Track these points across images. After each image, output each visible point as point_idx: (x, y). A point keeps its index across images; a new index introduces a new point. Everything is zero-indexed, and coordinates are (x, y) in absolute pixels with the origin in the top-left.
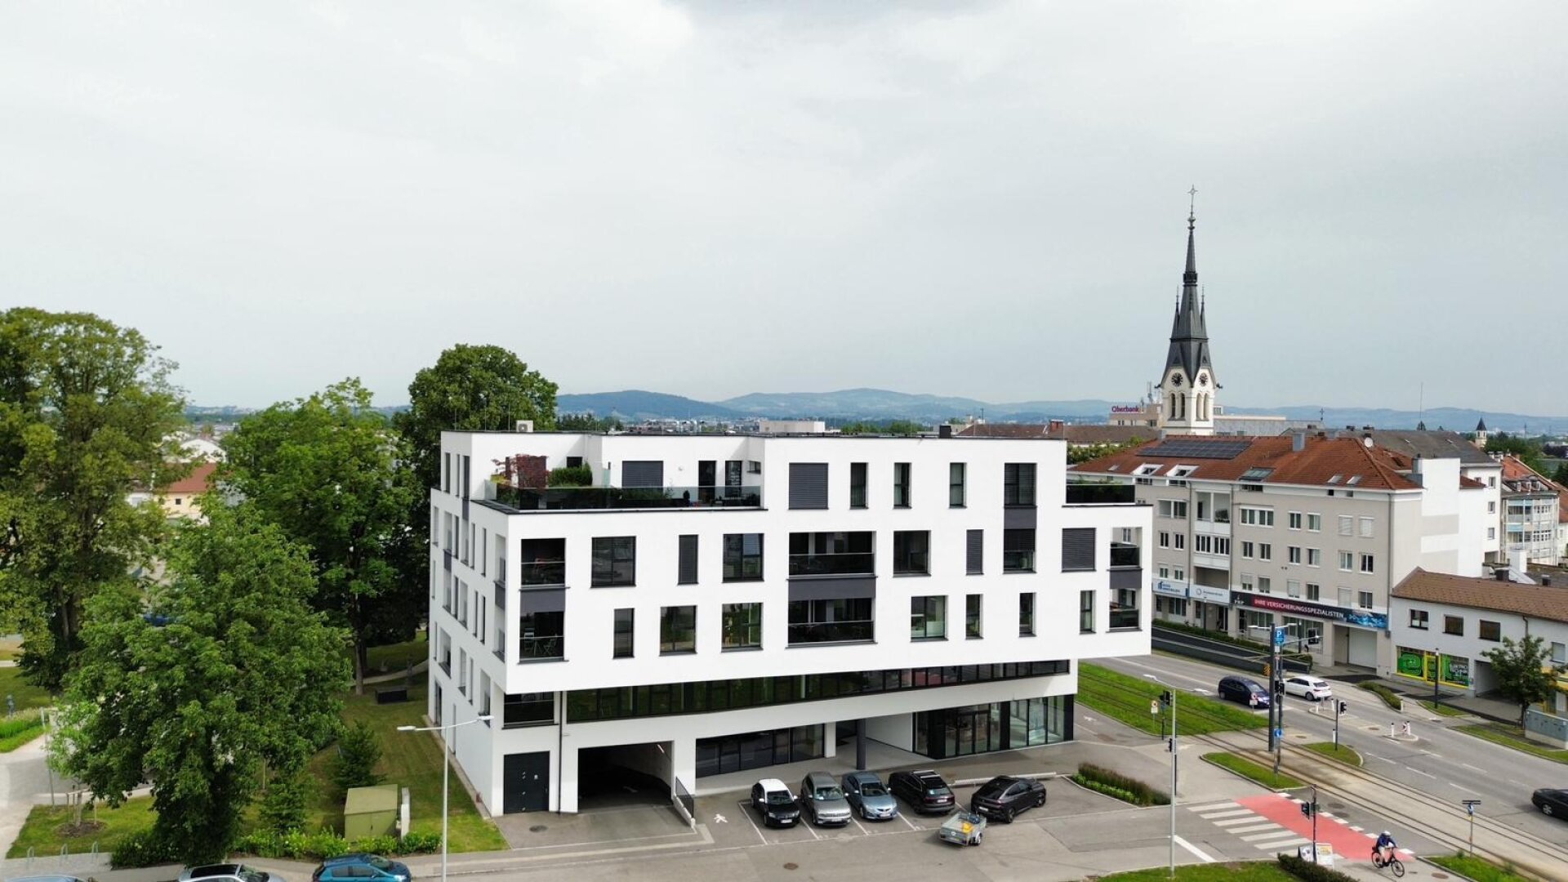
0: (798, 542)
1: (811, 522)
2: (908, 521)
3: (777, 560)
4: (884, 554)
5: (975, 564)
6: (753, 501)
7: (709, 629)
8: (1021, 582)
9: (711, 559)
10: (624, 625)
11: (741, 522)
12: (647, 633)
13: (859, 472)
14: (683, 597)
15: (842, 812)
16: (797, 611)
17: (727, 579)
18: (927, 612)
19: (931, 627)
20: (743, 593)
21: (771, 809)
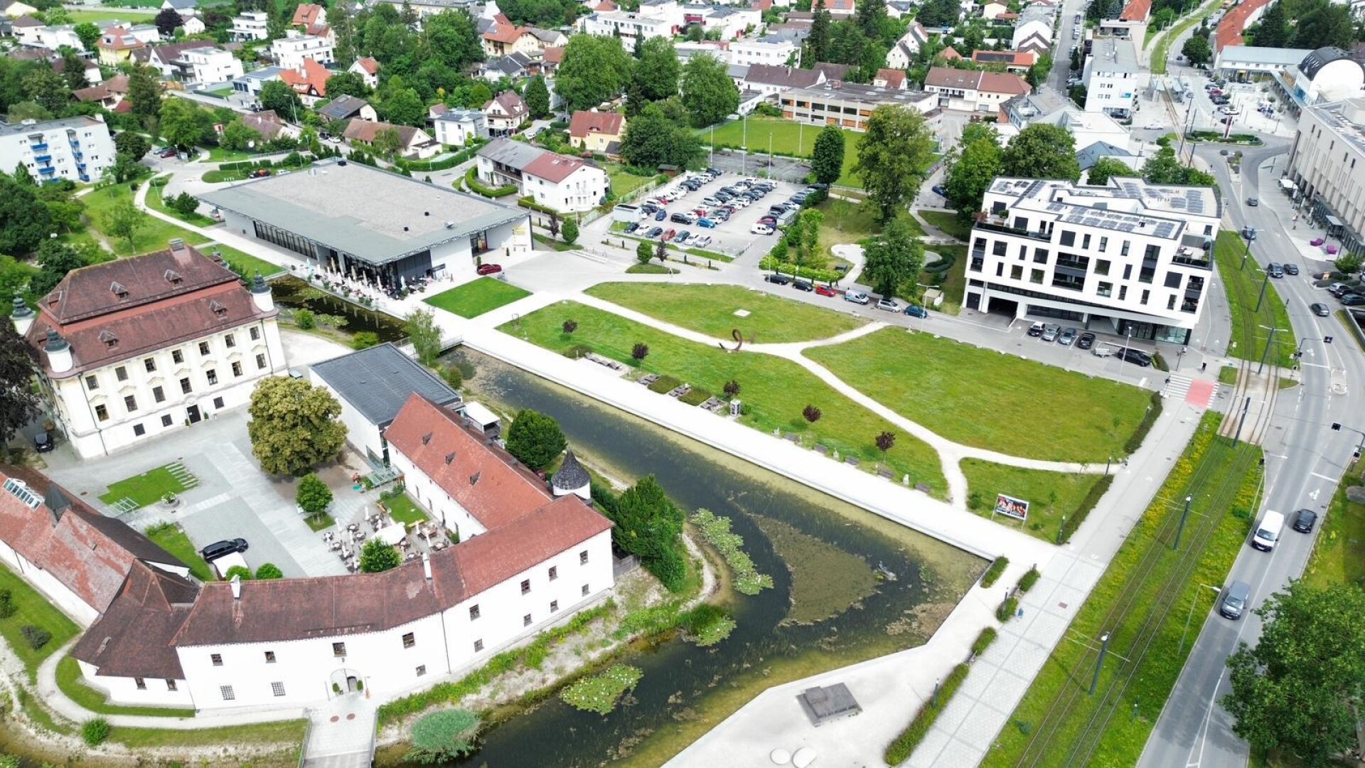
0: (1061, 255)
1: (1066, 250)
2: (1103, 257)
3: (1052, 259)
4: (1092, 265)
5: (1127, 275)
6: (1048, 239)
7: (1027, 274)
8: (1146, 286)
9: (1030, 254)
10: (1001, 266)
11: (1043, 245)
12: (1007, 271)
13: (1087, 238)
14: (1020, 263)
15: (1052, 338)
16: (1056, 275)
17: (1035, 261)
18: (1104, 287)
19: (1106, 292)
20: (1039, 266)
21: (1032, 330)
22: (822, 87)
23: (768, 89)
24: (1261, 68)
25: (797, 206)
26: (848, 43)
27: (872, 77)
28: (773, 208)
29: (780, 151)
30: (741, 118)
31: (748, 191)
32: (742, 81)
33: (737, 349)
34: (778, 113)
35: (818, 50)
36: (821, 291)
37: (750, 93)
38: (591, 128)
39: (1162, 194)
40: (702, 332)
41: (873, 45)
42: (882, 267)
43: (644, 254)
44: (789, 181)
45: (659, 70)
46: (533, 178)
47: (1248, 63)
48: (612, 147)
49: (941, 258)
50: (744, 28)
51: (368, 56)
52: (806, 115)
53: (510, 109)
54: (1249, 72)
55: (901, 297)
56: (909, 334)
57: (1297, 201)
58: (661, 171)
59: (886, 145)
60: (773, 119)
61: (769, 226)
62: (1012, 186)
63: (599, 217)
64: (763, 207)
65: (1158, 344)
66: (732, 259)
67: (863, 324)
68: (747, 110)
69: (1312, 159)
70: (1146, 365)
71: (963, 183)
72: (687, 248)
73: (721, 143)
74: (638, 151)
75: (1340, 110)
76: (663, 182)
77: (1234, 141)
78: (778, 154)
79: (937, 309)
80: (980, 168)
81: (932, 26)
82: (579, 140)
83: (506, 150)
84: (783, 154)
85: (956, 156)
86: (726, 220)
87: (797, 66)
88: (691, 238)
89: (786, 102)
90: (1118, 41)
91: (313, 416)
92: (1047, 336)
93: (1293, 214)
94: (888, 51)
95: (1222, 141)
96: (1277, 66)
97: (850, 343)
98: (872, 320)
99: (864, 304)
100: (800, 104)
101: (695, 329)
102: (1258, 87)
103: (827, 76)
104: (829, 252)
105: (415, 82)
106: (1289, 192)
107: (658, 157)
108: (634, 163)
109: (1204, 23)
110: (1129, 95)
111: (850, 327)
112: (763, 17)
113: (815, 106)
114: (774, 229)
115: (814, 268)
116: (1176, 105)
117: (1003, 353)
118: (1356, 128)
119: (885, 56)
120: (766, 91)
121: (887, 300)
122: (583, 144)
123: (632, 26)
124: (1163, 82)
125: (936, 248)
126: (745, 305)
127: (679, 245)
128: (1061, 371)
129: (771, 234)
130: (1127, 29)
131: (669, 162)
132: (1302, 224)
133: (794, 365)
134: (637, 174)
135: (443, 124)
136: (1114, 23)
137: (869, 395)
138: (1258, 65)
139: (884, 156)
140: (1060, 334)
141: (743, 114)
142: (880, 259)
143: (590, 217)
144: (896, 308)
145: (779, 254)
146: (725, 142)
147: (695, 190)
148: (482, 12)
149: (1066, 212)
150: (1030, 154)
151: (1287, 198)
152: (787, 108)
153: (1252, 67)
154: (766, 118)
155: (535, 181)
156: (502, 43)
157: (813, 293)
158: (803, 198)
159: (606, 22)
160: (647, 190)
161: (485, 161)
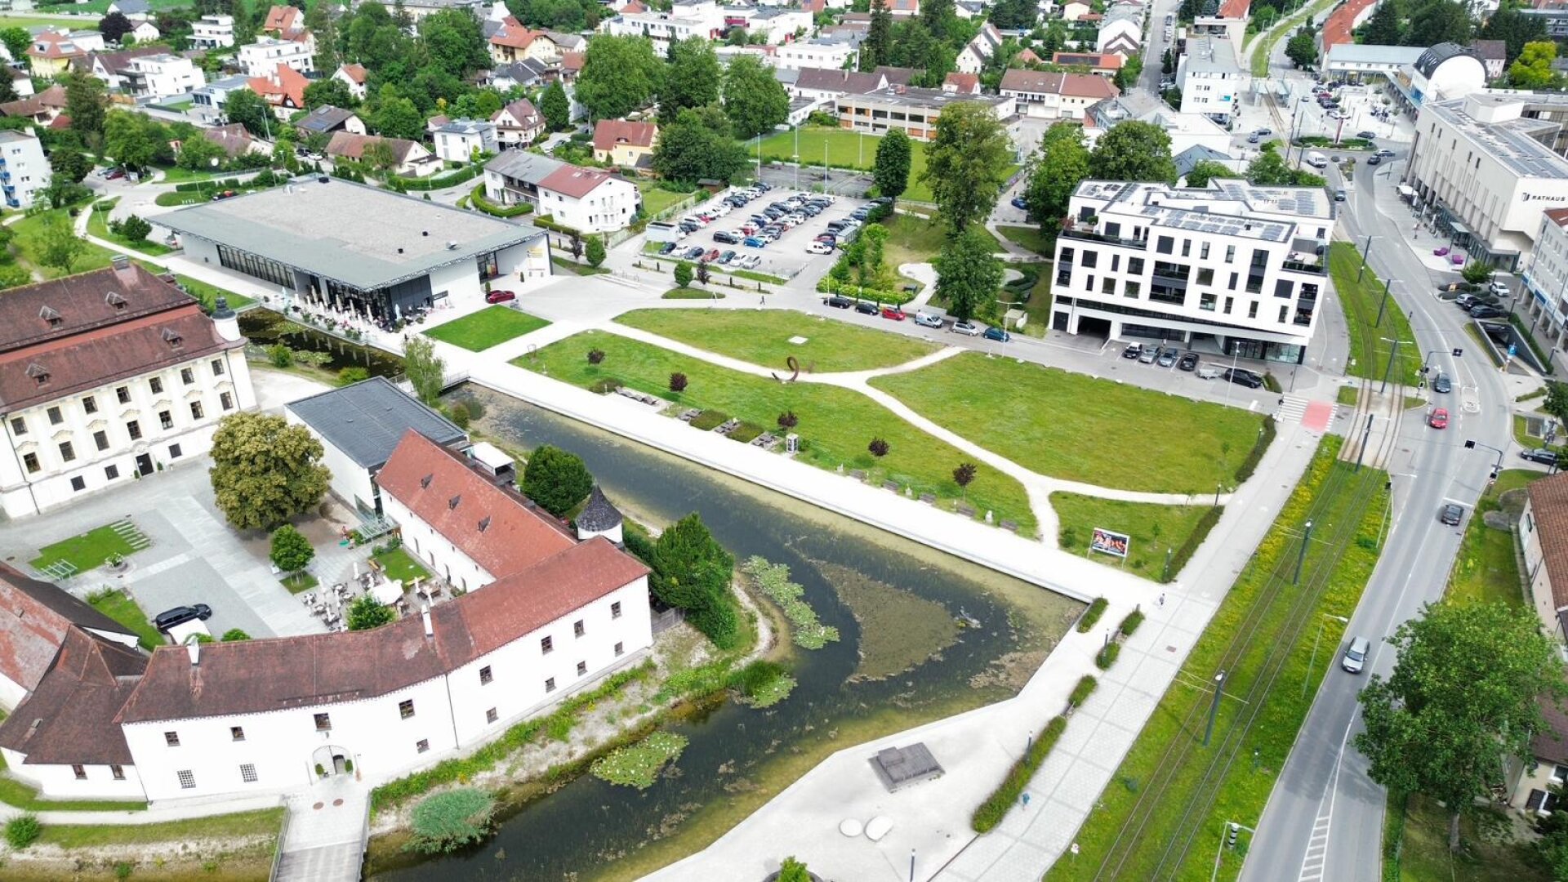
0: (1159, 265)
1: (1164, 258)
2: (1206, 265)
3: (1149, 269)
4: (1193, 275)
5: (1232, 285)
6: (1143, 247)
7: (1120, 287)
8: (1254, 297)
9: (1124, 264)
10: (1091, 279)
11: (1138, 254)
13: (1187, 244)
14: (1112, 275)
15: (1150, 359)
16: (1154, 288)
17: (1129, 272)
18: (1208, 300)
19: (1210, 305)
20: (1134, 278)
21: (1128, 351)
22: (884, 92)
23: (822, 95)
24: (1374, 68)
25: (859, 223)
26: (912, 44)
27: (940, 83)
28: (831, 225)
29: (837, 163)
30: (792, 128)
31: (802, 207)
32: (792, 87)
33: (793, 379)
34: (834, 122)
35: (878, 52)
36: (888, 314)
37: (802, 101)
38: (619, 140)
39: (1269, 196)
40: (752, 361)
41: (941, 47)
42: (956, 283)
43: (682, 276)
44: (849, 196)
45: (696, 74)
46: (551, 193)
47: (1359, 64)
48: (644, 161)
49: (1023, 276)
50: (793, 31)
51: (354, 62)
52: (866, 124)
53: (523, 119)
54: (1360, 73)
55: (980, 319)
56: (989, 360)
57: (1417, 208)
58: (701, 186)
59: (958, 148)
60: (830, 129)
61: (826, 244)
62: (1101, 189)
63: (629, 238)
64: (820, 224)
65: (1269, 364)
66: (785, 281)
67: (937, 350)
68: (799, 120)
69: (1433, 162)
70: (1256, 387)
71: (1046, 190)
72: (732, 270)
73: (769, 154)
74: (673, 164)
75: (1462, 107)
76: (703, 198)
77: (1346, 147)
78: (835, 167)
79: (1020, 332)
80: (1065, 171)
81: (1007, 28)
82: (605, 153)
83: (518, 163)
84: (840, 167)
85: (1036, 161)
86: (777, 238)
87: (855, 70)
88: (737, 258)
89: (843, 109)
90: (1214, 39)
91: (289, 457)
92: (1144, 358)
93: (1415, 222)
94: (958, 54)
95: (1332, 147)
96: (1391, 66)
97: (923, 370)
98: (947, 345)
99: (938, 327)
100: (860, 111)
101: (744, 359)
102: (1371, 89)
103: (890, 80)
104: (896, 272)
105: (412, 91)
106: (1408, 199)
107: (696, 170)
108: (669, 178)
109: (1310, 22)
110: (1228, 98)
111: (922, 353)
112: (815, 20)
113: (877, 114)
114: (833, 248)
115: (879, 289)
116: (1281, 110)
117: (1096, 377)
118: (1480, 125)
119: (955, 60)
120: (819, 99)
121: (963, 322)
122: (609, 158)
123: (664, 28)
124: (1266, 86)
125: (1018, 266)
126: (803, 331)
127: (723, 267)
128: (1161, 395)
129: (829, 253)
130: (1224, 27)
131: (710, 176)
132: (1424, 233)
133: (859, 395)
134: (673, 190)
135: (444, 137)
136: (1210, 20)
137: (945, 426)
138: (1369, 65)
139: (956, 160)
140: (1159, 354)
141: (794, 124)
142: (954, 274)
143: (619, 237)
144: (974, 331)
145: (839, 274)
146: (774, 154)
147: (741, 206)
148: (489, 14)
149: (1162, 216)
150: (1120, 155)
151: (1406, 206)
152: (844, 116)
153: (1364, 67)
154: (821, 128)
155: (554, 196)
156: (513, 48)
157: (879, 317)
158: (865, 213)
159: (633, 23)
160: (685, 207)
161: (494, 176)
